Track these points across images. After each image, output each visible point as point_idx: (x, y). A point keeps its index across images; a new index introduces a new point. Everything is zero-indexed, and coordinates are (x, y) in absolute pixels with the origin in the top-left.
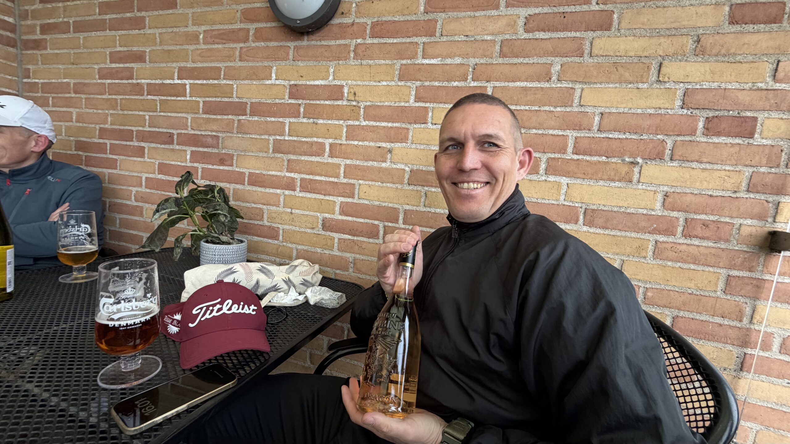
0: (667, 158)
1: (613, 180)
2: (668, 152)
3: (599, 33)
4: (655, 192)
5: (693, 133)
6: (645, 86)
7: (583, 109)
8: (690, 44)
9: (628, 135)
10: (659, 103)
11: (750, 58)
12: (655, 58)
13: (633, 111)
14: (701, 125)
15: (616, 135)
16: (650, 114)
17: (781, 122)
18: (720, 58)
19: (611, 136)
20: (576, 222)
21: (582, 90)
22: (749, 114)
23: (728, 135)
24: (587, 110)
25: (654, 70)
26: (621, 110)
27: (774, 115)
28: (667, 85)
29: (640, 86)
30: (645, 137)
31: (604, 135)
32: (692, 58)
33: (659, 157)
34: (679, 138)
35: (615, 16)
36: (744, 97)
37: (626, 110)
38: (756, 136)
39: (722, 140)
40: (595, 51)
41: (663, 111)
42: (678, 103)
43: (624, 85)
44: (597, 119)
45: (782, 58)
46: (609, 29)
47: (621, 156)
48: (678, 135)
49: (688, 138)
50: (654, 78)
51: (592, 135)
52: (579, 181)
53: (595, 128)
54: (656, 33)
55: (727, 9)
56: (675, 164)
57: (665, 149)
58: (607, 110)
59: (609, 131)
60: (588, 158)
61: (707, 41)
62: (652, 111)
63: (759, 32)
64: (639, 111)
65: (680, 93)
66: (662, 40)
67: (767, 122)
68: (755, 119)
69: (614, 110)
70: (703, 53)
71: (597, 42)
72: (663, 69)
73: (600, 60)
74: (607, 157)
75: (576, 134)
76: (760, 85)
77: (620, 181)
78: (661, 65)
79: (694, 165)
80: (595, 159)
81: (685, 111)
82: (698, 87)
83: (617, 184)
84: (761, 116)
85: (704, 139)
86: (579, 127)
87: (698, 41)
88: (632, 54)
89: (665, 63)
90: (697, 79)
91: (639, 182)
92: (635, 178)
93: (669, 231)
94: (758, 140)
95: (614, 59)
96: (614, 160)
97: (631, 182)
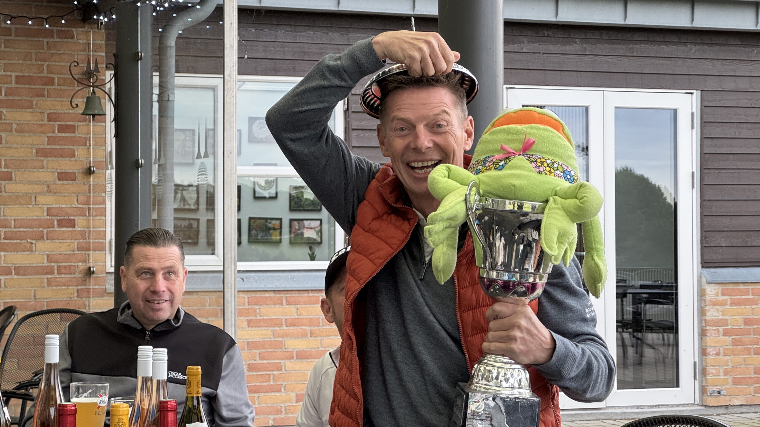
0: (45, 238)
1: (25, 251)
2: (45, 236)
3: (7, 182)
4: (43, 255)
5: (53, 227)
6: (31, 206)
7: (5, 218)
8: (46, 188)
9: (27, 229)
10: (37, 214)
11: (68, 195)
12: (33, 194)
13: (28, 218)
14: (56, 223)
15: (22, 229)
16: (35, 219)
17: (83, 221)
18: (57, 194)
19: (20, 230)
20: (11, 274)
21: (4, 208)
22: (72, 218)
23: (66, 227)
25: (33, 199)
26: (23, 218)
27: (81, 217)
28: (40, 206)
29: (29, 206)
30: (35, 230)
31: (17, 230)
32: (47, 194)
33: (42, 238)
35: (13, 174)
36: (70, 211)
37: (25, 218)
38: (76, 227)
39: (65, 229)
40: (7, 191)
41: (40, 218)
42: (46, 214)
43: (22, 206)
44: (13, 222)
45: (79, 195)
46: (11, 180)
47: (26, 239)
48: (48, 228)
49: (51, 229)
50: (34, 203)
51: (11, 230)
52: (9, 253)
53: (13, 226)
54: (31, 183)
55: (56, 174)
56: (49, 241)
57: (43, 234)
58: (17, 218)
59: (19, 227)
60: (11, 241)
61: (52, 187)
62: (35, 218)
63: (69, 184)
64: (30, 218)
65: (45, 210)
66: (35, 186)
67: (79, 221)
68: (74, 220)
69: (20, 218)
70: (51, 192)
71: (7, 186)
72: (37, 199)
73: (10, 194)
74: (20, 240)
75: (4, 230)
76: (74, 206)
77: (27, 251)
78: (36, 197)
79: (57, 241)
80: (15, 241)
81: (49, 217)
82: (51, 206)
83: (27, 253)
84: (76, 218)
85: (58, 229)
86: (4, 226)
87: (48, 187)
88: (23, 192)
89: (37, 196)
90: (51, 203)
91: (36, 251)
92: (34, 250)
93: (52, 273)
94: (77, 229)
95: (15, 194)
96: (23, 241)
97: (32, 251)
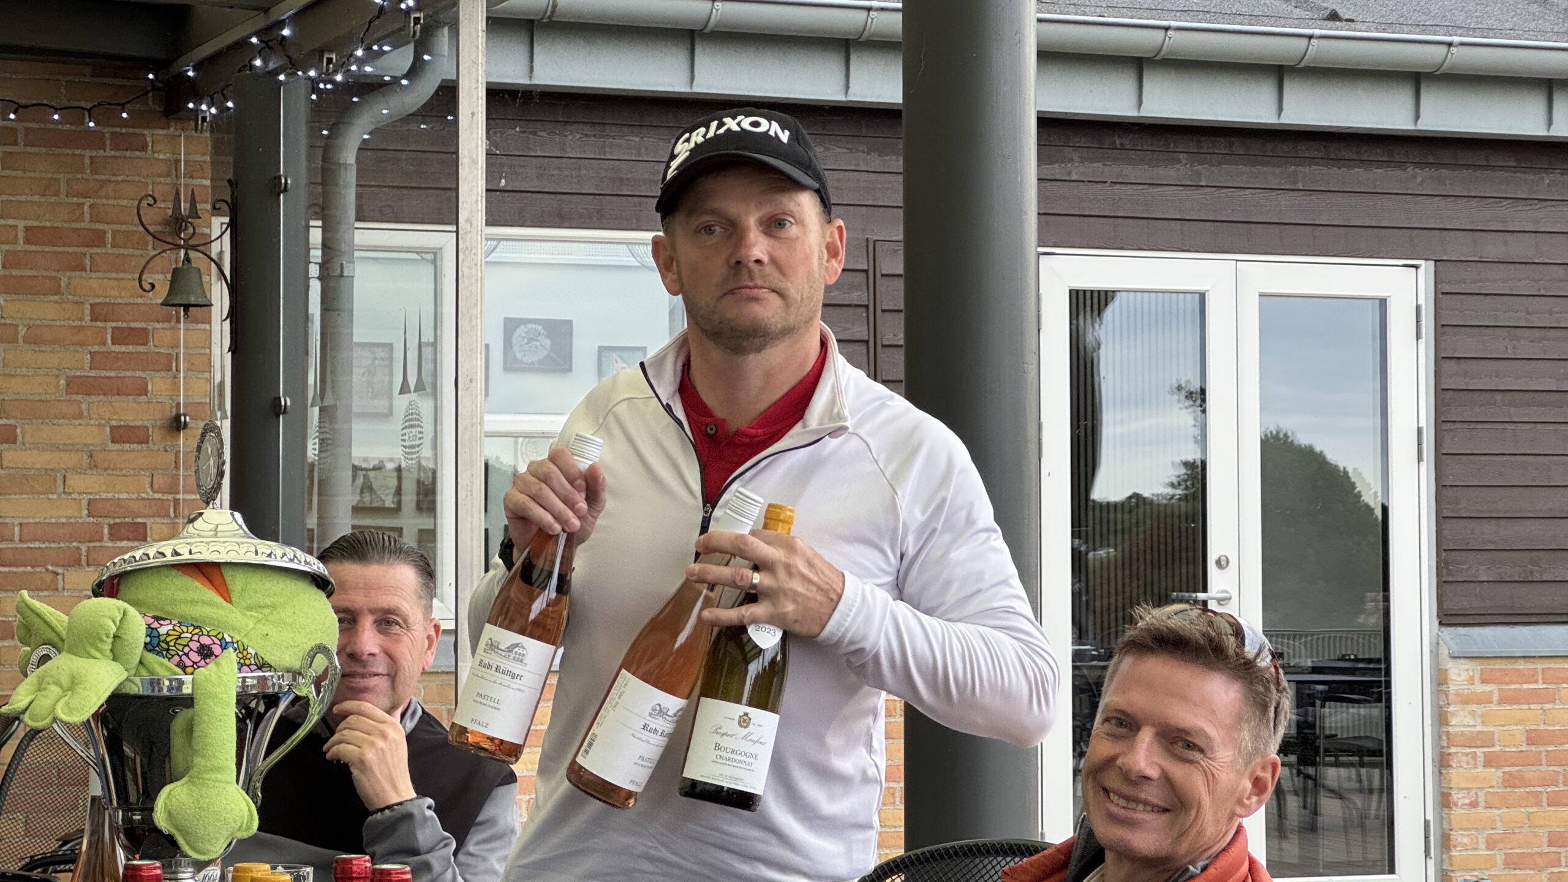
0: (84, 563)
1: (41, 590)
2: (84, 558)
5: (101, 540)
6: (55, 496)
8: (86, 459)
9: (47, 544)
10: (69, 512)
11: (132, 472)
12: (59, 471)
13: (48, 521)
14: (106, 531)
15: (37, 545)
16: (63, 524)
17: (164, 527)
18: (110, 472)
19: (32, 546)
22: (140, 520)
23: (128, 539)
24: (7, 521)
25: (60, 482)
26: (37, 520)
27: (158, 520)
28: (73, 496)
29: (51, 496)
31: (25, 546)
32: (89, 471)
33: (77, 563)
34: (91, 545)
35: (18, 430)
36: (136, 507)
37: (42, 520)
38: (149, 539)
39: (125, 544)
41: (72, 520)
42: (85, 512)
43: (36, 496)
44: (17, 529)
45: (155, 473)
46: (15, 442)
47: (44, 565)
48: (90, 542)
49: (97, 544)
50: (61, 490)
51: (14, 546)
53: (17, 539)
54: (56, 448)
55: (108, 429)
56: (91, 569)
57: (80, 555)
58: (25, 521)
59: (31, 541)
60: (14, 569)
61: (99, 457)
62: (63, 520)
63: (133, 451)
64: (53, 520)
65: (84, 503)
66: (63, 454)
67: (154, 526)
68: (145, 524)
69: (31, 521)
70: (96, 466)
72: (68, 482)
73: (11, 471)
74: (32, 567)
76: (143, 495)
77: (47, 589)
78: (65, 477)
80: (21, 569)
81: (91, 519)
82: (97, 497)
83: (46, 593)
84: (149, 521)
85: (110, 544)
87: (91, 456)
88: (39, 466)
89: (68, 475)
90: (96, 491)
91: (64, 589)
92: (60, 588)
95: (23, 472)
96: (38, 569)
97: (57, 589)
